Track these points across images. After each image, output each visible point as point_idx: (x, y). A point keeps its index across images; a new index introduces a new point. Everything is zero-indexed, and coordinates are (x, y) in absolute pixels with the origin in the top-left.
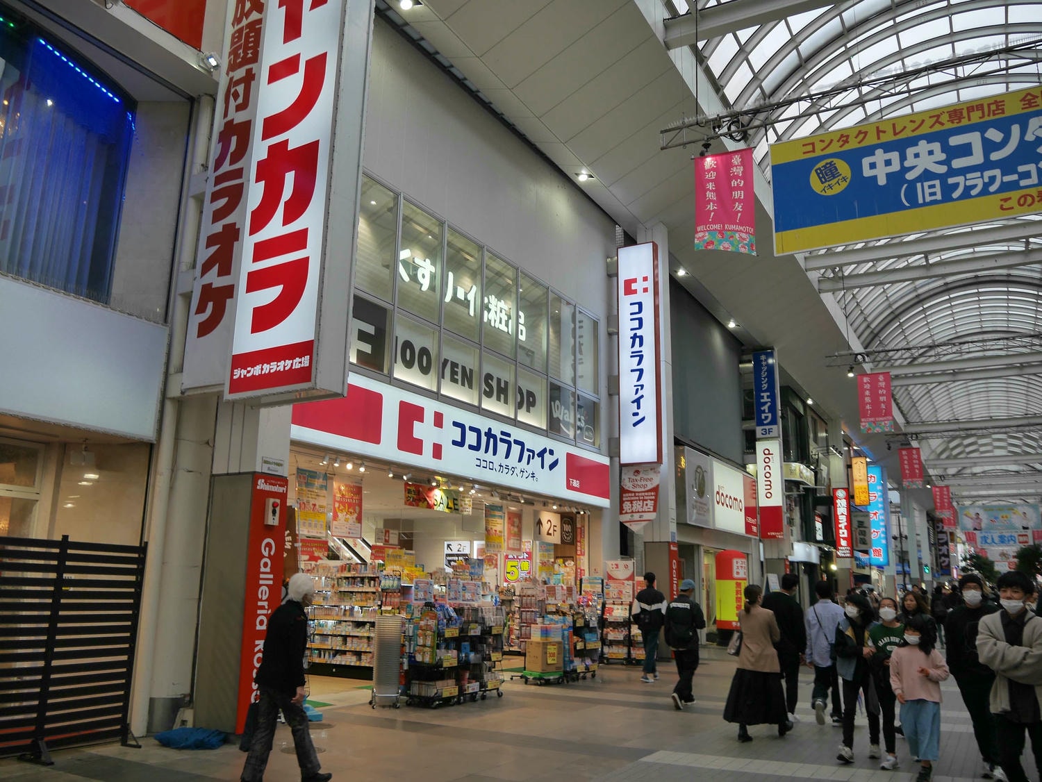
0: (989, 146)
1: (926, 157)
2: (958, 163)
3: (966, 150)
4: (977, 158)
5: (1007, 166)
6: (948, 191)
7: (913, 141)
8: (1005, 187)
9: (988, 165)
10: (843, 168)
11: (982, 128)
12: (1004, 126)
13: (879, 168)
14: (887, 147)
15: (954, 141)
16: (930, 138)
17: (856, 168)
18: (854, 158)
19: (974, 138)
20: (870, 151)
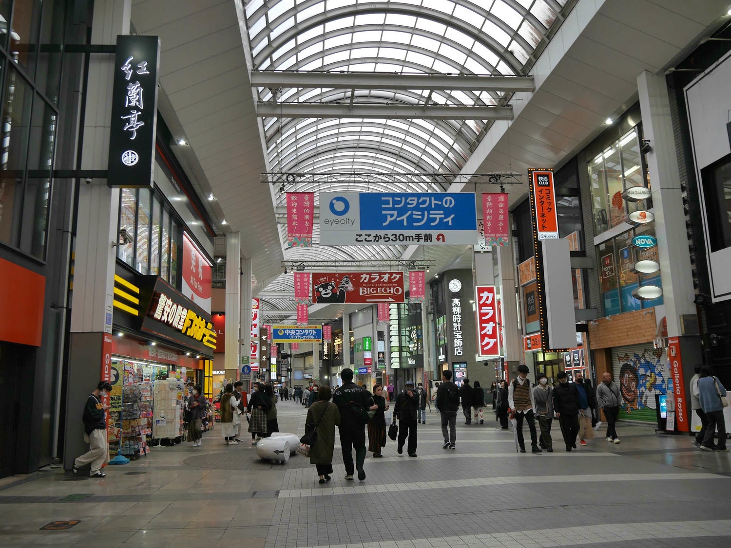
0: (300, 332)
1: (293, 332)
2: (297, 334)
3: (297, 332)
4: (299, 334)
5: (302, 335)
6: (295, 337)
7: (292, 330)
8: (302, 338)
9: (300, 335)
10: (283, 331)
11: (300, 330)
12: (302, 330)
13: (287, 332)
14: (289, 330)
15: (297, 331)
16: (294, 330)
17: (284, 332)
18: (284, 330)
19: (299, 331)
20: (286, 330)
